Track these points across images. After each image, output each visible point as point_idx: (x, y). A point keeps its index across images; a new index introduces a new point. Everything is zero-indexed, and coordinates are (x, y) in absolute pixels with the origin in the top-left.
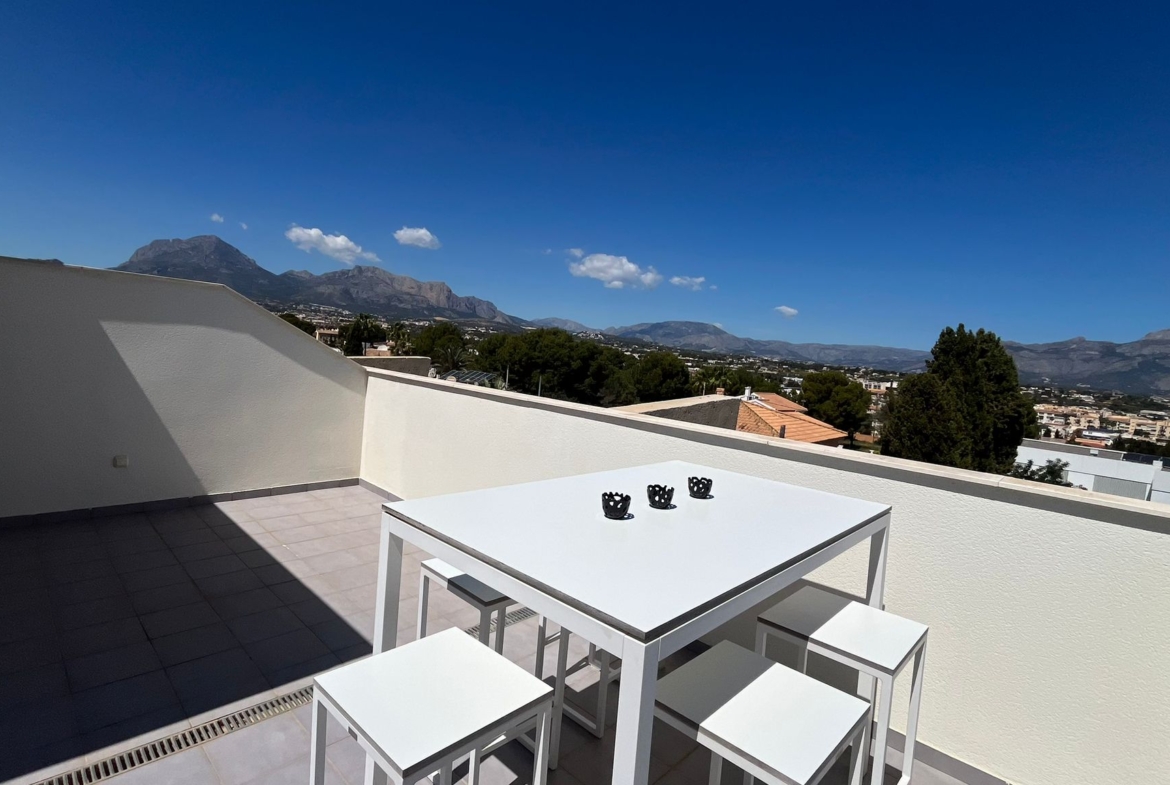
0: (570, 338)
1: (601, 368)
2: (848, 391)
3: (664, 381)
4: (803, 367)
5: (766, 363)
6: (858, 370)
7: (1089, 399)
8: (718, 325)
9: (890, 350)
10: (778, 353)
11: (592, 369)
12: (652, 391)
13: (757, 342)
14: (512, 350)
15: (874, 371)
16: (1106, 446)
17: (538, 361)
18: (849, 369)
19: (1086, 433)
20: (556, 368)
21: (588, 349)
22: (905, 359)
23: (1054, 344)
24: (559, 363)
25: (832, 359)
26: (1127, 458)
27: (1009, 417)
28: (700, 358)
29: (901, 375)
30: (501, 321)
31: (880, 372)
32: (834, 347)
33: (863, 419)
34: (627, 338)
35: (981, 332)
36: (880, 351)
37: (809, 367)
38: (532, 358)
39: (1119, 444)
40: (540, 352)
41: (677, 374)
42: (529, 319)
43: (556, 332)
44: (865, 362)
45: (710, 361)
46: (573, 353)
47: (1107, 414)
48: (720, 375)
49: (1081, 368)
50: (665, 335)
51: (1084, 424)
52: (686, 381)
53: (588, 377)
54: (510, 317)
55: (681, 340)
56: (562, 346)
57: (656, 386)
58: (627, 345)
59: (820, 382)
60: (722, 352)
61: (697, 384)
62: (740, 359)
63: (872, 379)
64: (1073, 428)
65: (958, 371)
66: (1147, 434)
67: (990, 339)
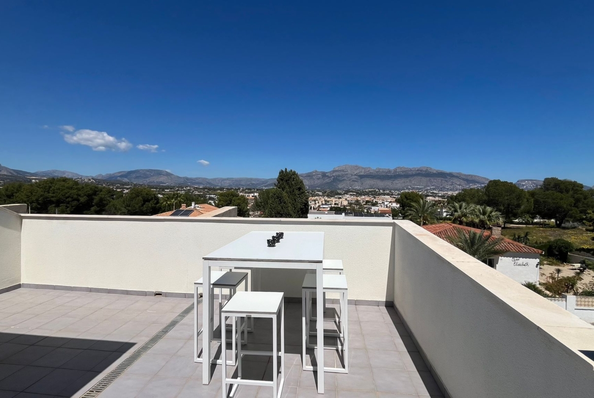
0: (76, 183)
1: (101, 200)
2: (239, 199)
3: (144, 204)
4: (215, 190)
5: (196, 189)
6: (239, 189)
7: (320, 193)
8: (168, 171)
9: (251, 179)
10: (201, 183)
11: (95, 201)
12: (137, 210)
13: (191, 179)
14: (29, 194)
15: (246, 189)
16: (328, 211)
17: (52, 199)
18: (235, 189)
19: (321, 206)
20: (68, 203)
21: (91, 189)
22: (258, 182)
23: (308, 173)
24: (70, 199)
25: (228, 185)
26: (335, 214)
27: (304, 203)
28: (160, 189)
29: (257, 190)
30: (5, 173)
31: (249, 189)
32: (228, 179)
33: (246, 212)
34: (111, 180)
35: (291, 171)
36: (247, 180)
37: (218, 189)
38: (47, 198)
39: (332, 209)
40: (54, 193)
41: (152, 199)
42: (32, 172)
43: (65, 180)
44: (242, 185)
45: (166, 190)
46: (80, 192)
47: (326, 198)
48: (177, 197)
49: (317, 182)
50: (137, 177)
51: (320, 203)
52: (158, 202)
53: (93, 206)
54: (15, 171)
55: (147, 179)
56: (71, 188)
57: (140, 207)
58: (113, 184)
59: (226, 196)
60: (172, 185)
61: (165, 203)
62: (182, 188)
63: (246, 193)
64: (318, 205)
65: (287, 187)
66: (338, 204)
67: (294, 173)
